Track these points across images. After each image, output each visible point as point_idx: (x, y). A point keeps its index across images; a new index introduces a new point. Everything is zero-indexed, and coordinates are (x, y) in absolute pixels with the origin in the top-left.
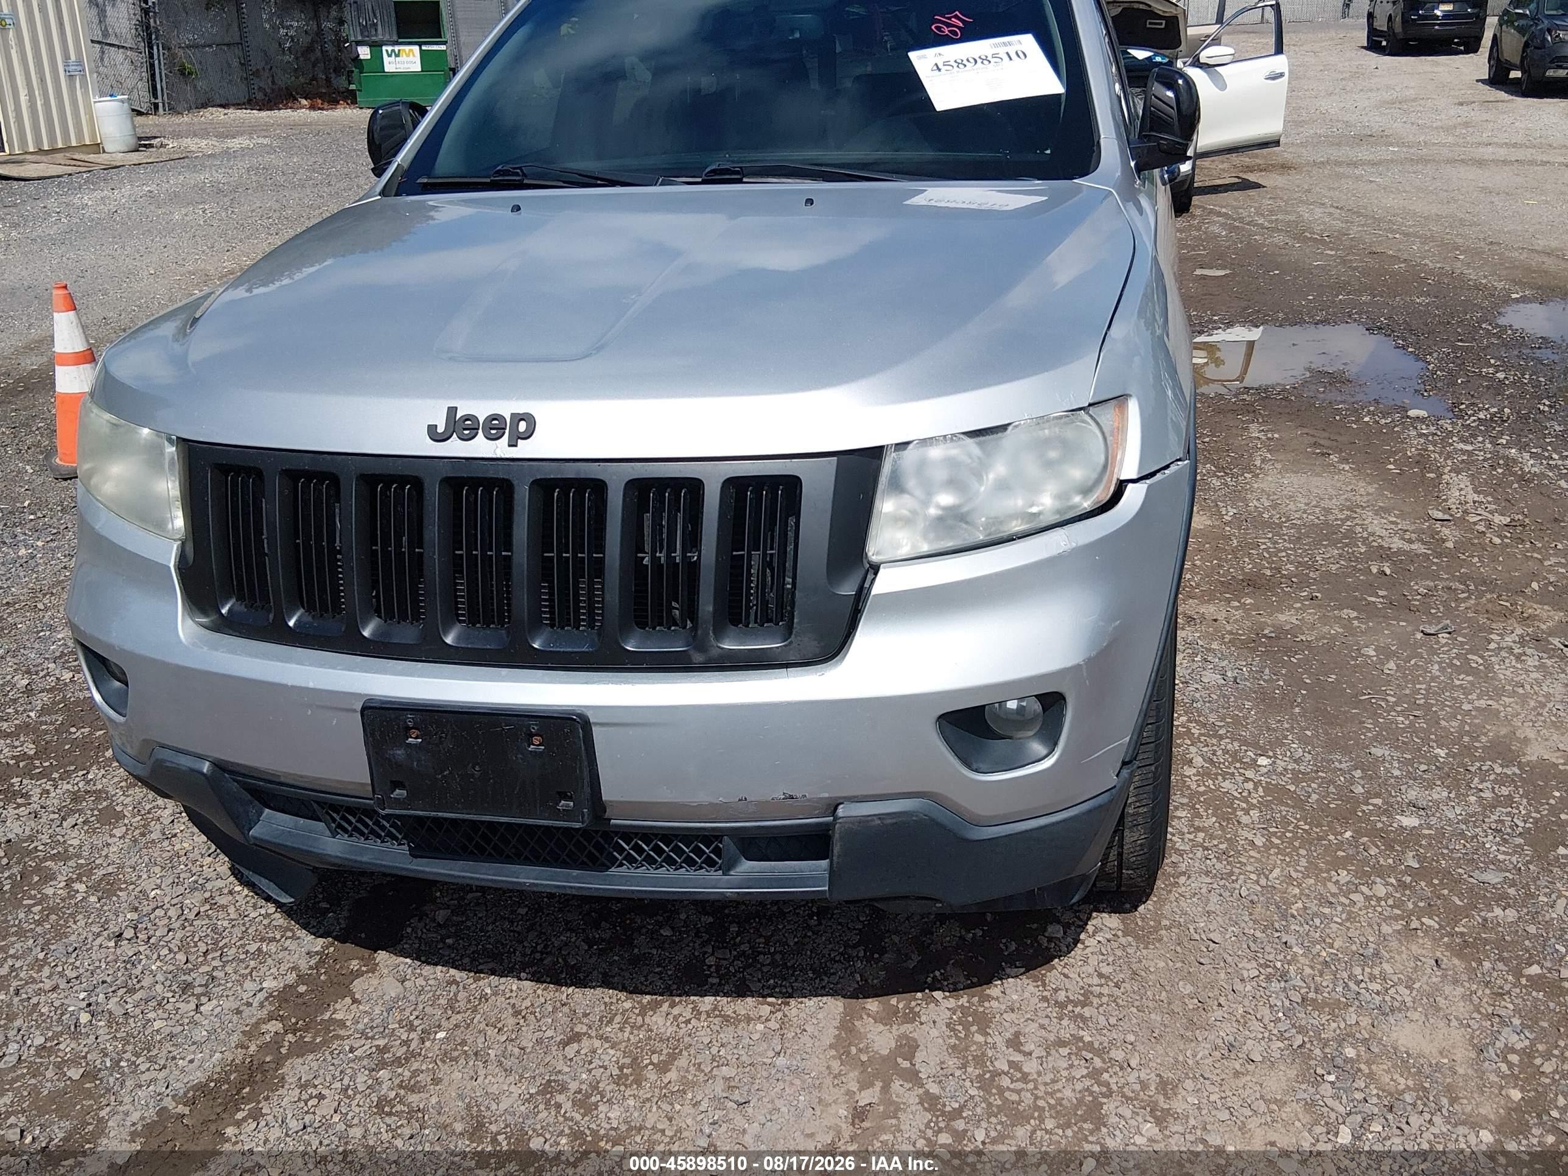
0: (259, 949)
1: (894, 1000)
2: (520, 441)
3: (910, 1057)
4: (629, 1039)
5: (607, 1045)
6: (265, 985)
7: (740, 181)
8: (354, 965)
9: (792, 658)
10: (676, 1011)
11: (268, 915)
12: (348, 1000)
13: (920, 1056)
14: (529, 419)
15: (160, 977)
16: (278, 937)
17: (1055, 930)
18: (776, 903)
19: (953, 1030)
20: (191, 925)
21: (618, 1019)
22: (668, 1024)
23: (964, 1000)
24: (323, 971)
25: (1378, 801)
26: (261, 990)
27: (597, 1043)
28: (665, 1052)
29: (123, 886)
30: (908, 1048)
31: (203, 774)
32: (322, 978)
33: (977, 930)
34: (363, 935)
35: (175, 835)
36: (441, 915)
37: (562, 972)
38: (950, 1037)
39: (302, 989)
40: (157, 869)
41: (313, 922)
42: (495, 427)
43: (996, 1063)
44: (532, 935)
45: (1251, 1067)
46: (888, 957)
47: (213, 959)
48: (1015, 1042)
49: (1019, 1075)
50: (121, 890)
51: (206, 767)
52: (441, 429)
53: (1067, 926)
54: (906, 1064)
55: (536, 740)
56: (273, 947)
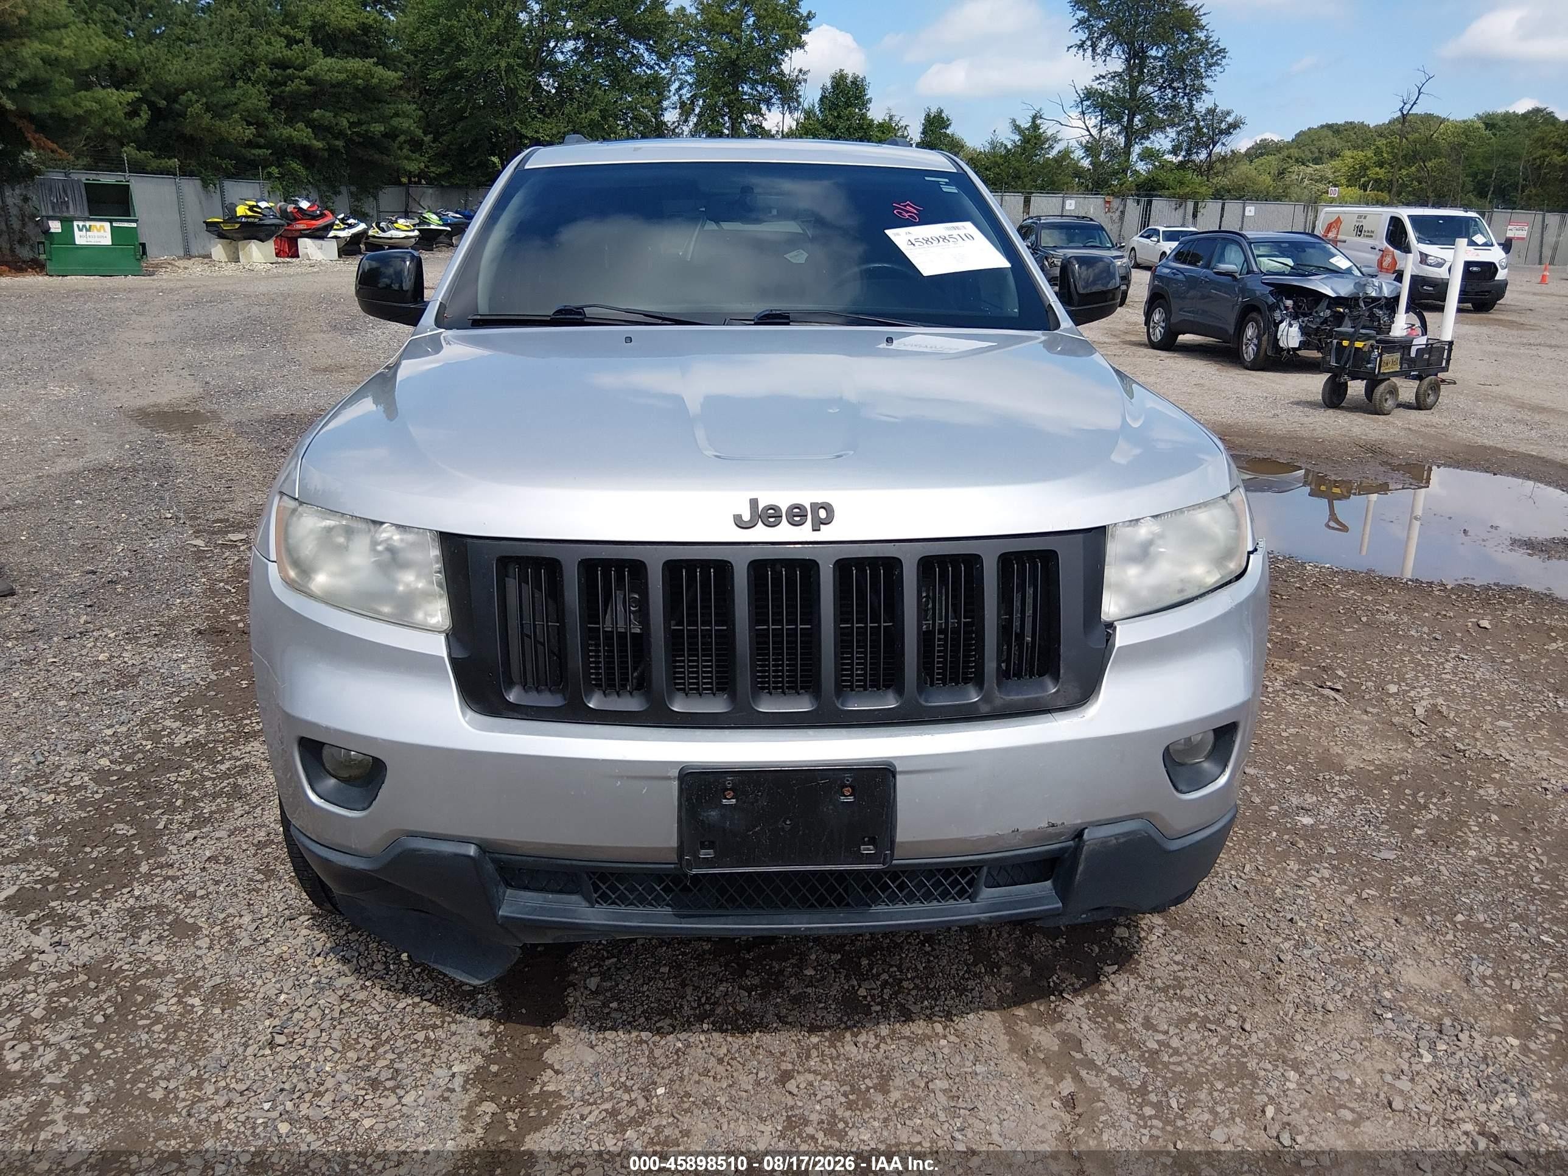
0: (427, 1038)
1: (1034, 1005)
2: (822, 526)
3: (1080, 1050)
4: (835, 1070)
5: (819, 1078)
6: (455, 1069)
7: (788, 324)
8: (533, 1039)
9: (1060, 703)
10: (862, 1038)
11: (415, 1005)
12: (549, 1072)
13: (1087, 1047)
14: (827, 507)
15: (341, 1077)
16: (438, 1023)
17: (1121, 932)
18: (885, 935)
19: (1096, 1023)
20: (340, 1023)
21: (814, 1053)
22: (861, 1051)
23: (1087, 998)
24: (505, 1049)
25: (1276, 808)
26: (453, 1075)
27: (810, 1077)
28: (874, 1076)
29: (241, 995)
30: (1073, 1043)
31: (469, 857)
32: (508, 1055)
33: (1060, 940)
34: (524, 1011)
35: (267, 940)
36: (593, 983)
37: (737, 1019)
38: (1097, 1029)
39: (494, 1068)
40: (269, 975)
41: (468, 1005)
42: (797, 515)
43: (1148, 1044)
44: (689, 990)
45: (1330, 1016)
46: (1005, 970)
47: (385, 1052)
48: (1148, 1024)
49: (1171, 1051)
50: (240, 999)
51: (472, 850)
52: (746, 517)
53: (1128, 927)
54: (1078, 1056)
55: (847, 791)
56: (440, 1033)
